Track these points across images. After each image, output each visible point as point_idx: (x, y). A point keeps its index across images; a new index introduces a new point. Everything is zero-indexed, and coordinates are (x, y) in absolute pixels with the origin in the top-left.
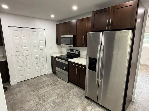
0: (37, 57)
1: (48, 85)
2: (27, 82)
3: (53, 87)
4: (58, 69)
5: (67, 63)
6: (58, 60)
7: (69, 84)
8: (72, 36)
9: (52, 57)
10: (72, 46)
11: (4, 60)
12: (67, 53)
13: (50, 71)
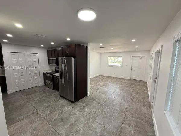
0: (31, 73)
1: (37, 92)
2: (21, 92)
3: (41, 93)
4: (47, 81)
5: (52, 76)
6: (47, 75)
7: (54, 91)
8: (56, 59)
9: (44, 73)
10: (56, 65)
11: (3, 76)
12: (56, 70)
13: (42, 83)
